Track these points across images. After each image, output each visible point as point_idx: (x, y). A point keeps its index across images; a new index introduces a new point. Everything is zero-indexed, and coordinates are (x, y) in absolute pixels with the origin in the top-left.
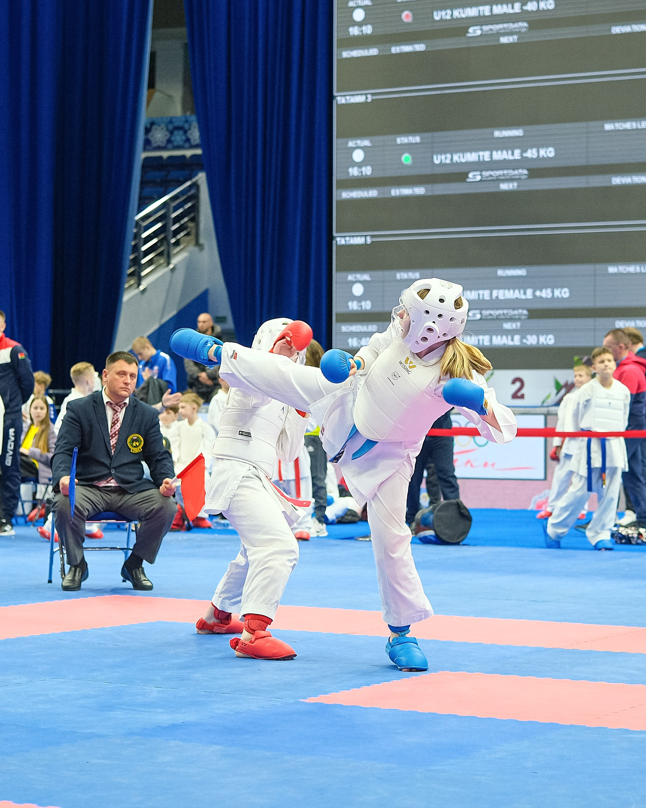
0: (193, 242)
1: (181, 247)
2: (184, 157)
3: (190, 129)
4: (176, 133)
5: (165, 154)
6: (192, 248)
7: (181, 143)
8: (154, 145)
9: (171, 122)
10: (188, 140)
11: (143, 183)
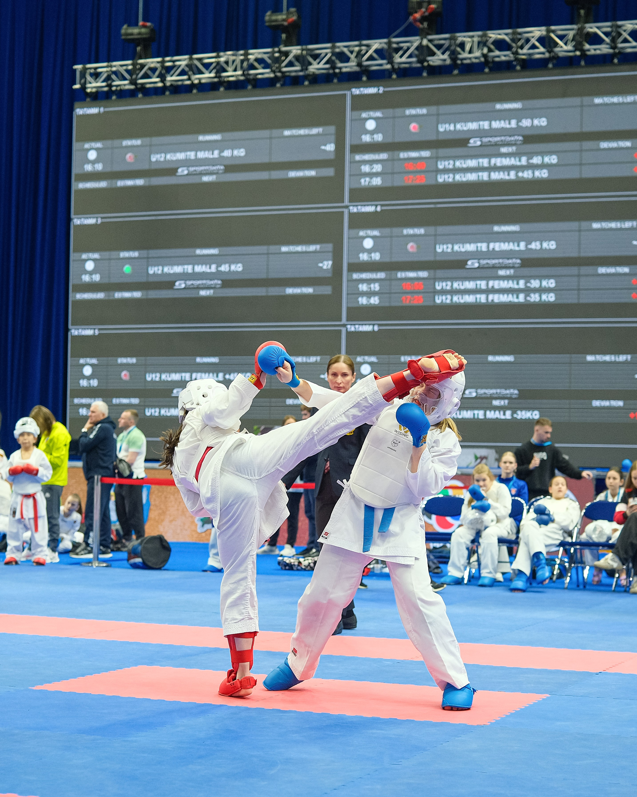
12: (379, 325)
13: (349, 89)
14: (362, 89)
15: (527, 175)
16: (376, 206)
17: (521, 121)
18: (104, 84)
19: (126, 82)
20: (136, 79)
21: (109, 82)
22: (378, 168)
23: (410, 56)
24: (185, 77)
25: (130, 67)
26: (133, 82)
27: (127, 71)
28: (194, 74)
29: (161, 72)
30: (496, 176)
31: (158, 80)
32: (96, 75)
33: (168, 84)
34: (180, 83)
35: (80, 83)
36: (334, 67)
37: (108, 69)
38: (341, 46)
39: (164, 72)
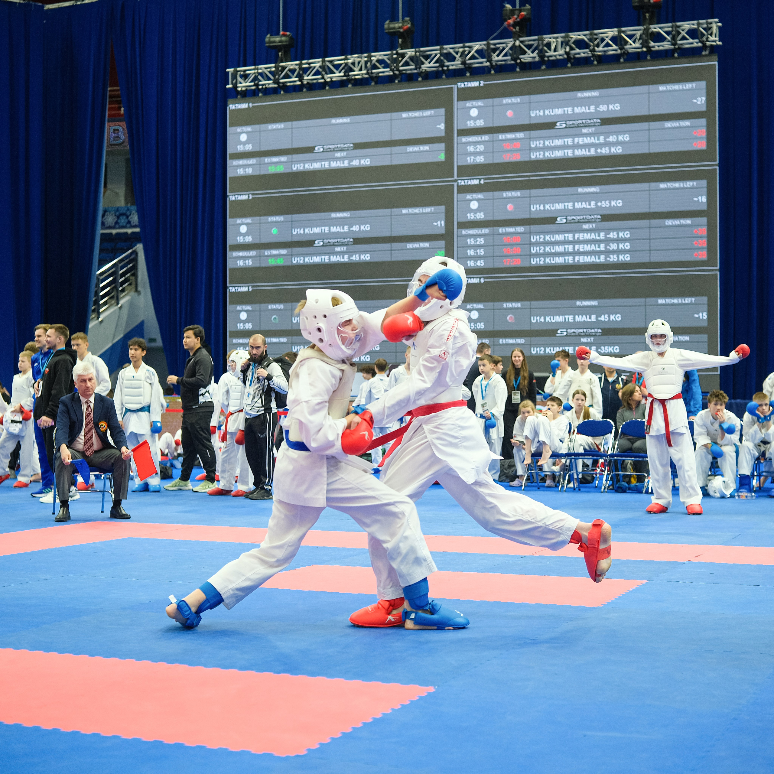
0: (134, 290)
1: (126, 292)
2: (127, 233)
3: (130, 215)
4: (121, 217)
5: (114, 232)
6: (133, 293)
7: (125, 224)
8: (107, 225)
9: (118, 210)
10: (129, 222)
11: (101, 250)
12: (485, 278)
13: (455, 84)
14: (466, 83)
15: (605, 151)
16: (480, 180)
17: (599, 107)
18: (252, 84)
19: (271, 82)
20: (279, 79)
21: (256, 82)
22: (481, 148)
23: (505, 55)
24: (320, 77)
25: (273, 69)
26: (276, 82)
27: (271, 72)
28: (327, 74)
29: (299, 72)
30: (579, 153)
31: (297, 79)
32: (245, 77)
33: (305, 82)
34: (315, 81)
35: (232, 84)
36: (442, 65)
37: (256, 71)
38: (448, 48)
39: (301, 72)
